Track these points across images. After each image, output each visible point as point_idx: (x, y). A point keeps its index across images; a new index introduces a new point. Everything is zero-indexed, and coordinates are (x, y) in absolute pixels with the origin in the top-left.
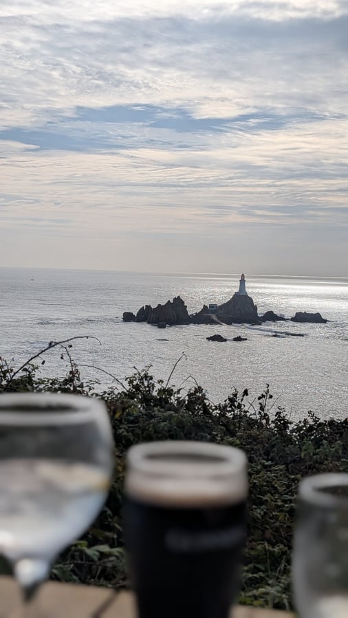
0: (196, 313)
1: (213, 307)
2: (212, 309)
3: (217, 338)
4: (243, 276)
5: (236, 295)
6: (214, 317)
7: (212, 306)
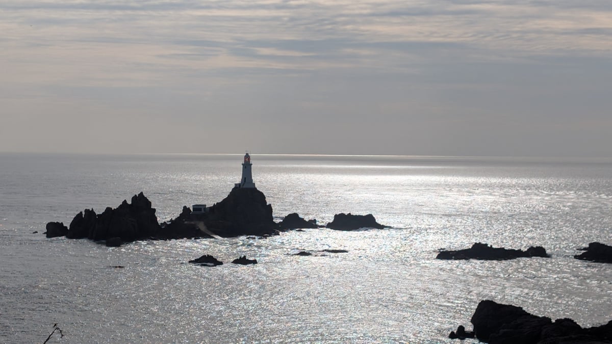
0: (171, 220)
1: (200, 210)
2: (198, 212)
3: (208, 260)
4: (247, 157)
5: (237, 188)
6: (201, 226)
7: (197, 208)
